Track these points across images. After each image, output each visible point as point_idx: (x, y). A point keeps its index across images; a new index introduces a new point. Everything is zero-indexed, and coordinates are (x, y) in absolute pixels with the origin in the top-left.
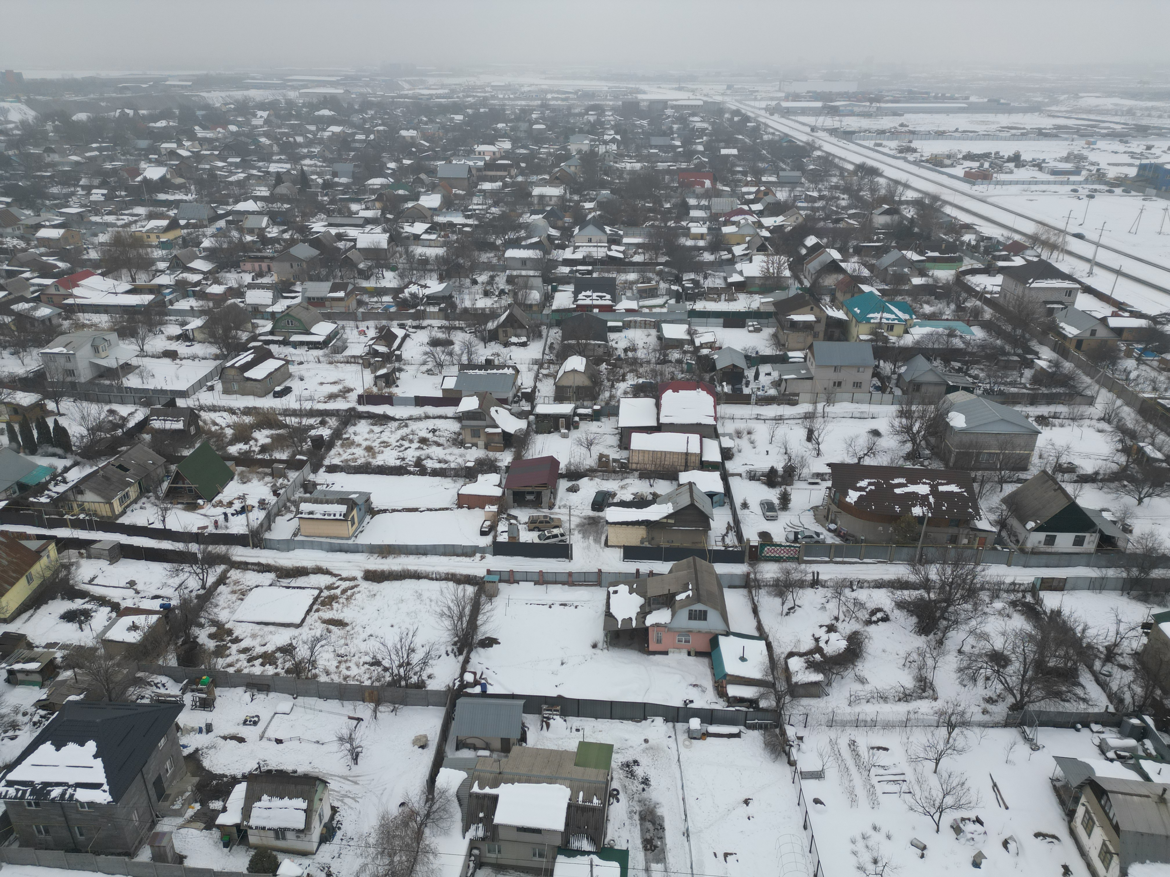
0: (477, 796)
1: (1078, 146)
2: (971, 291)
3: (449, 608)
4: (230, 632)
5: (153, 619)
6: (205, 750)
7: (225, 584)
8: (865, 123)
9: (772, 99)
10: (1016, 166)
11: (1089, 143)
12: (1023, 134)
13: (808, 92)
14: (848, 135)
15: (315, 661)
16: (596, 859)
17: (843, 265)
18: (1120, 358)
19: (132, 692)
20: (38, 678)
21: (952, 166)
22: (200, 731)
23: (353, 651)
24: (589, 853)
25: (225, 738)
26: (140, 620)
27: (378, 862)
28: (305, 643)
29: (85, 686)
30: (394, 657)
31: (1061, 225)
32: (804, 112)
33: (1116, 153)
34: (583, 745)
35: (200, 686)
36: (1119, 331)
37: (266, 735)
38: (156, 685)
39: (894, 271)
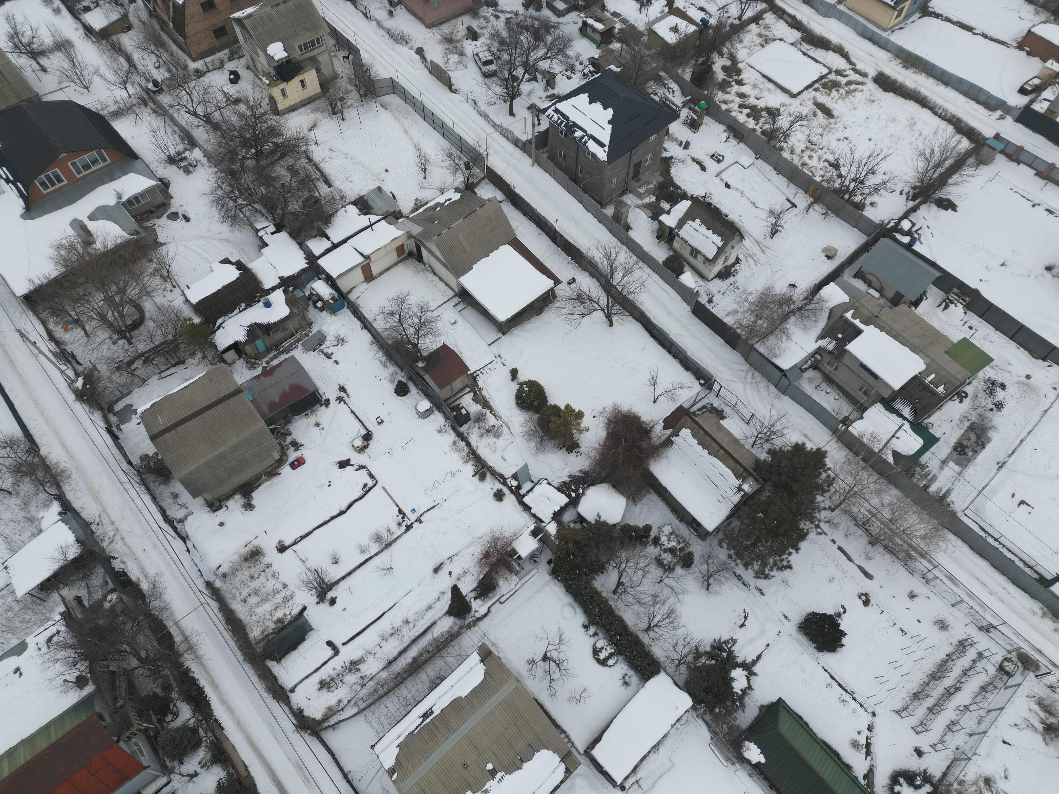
0: (846, 321)
3: (933, 151)
4: (739, 72)
5: (692, 28)
6: (677, 161)
7: (757, 24)
15: (788, 135)
16: (907, 426)
19: (652, 86)
20: (598, 37)
22: (680, 144)
23: (823, 144)
24: (905, 418)
25: (694, 160)
26: (682, 24)
27: (746, 315)
28: (790, 114)
29: (624, 62)
30: (854, 169)
34: (965, 342)
35: (696, 108)
37: (721, 175)
38: (669, 88)
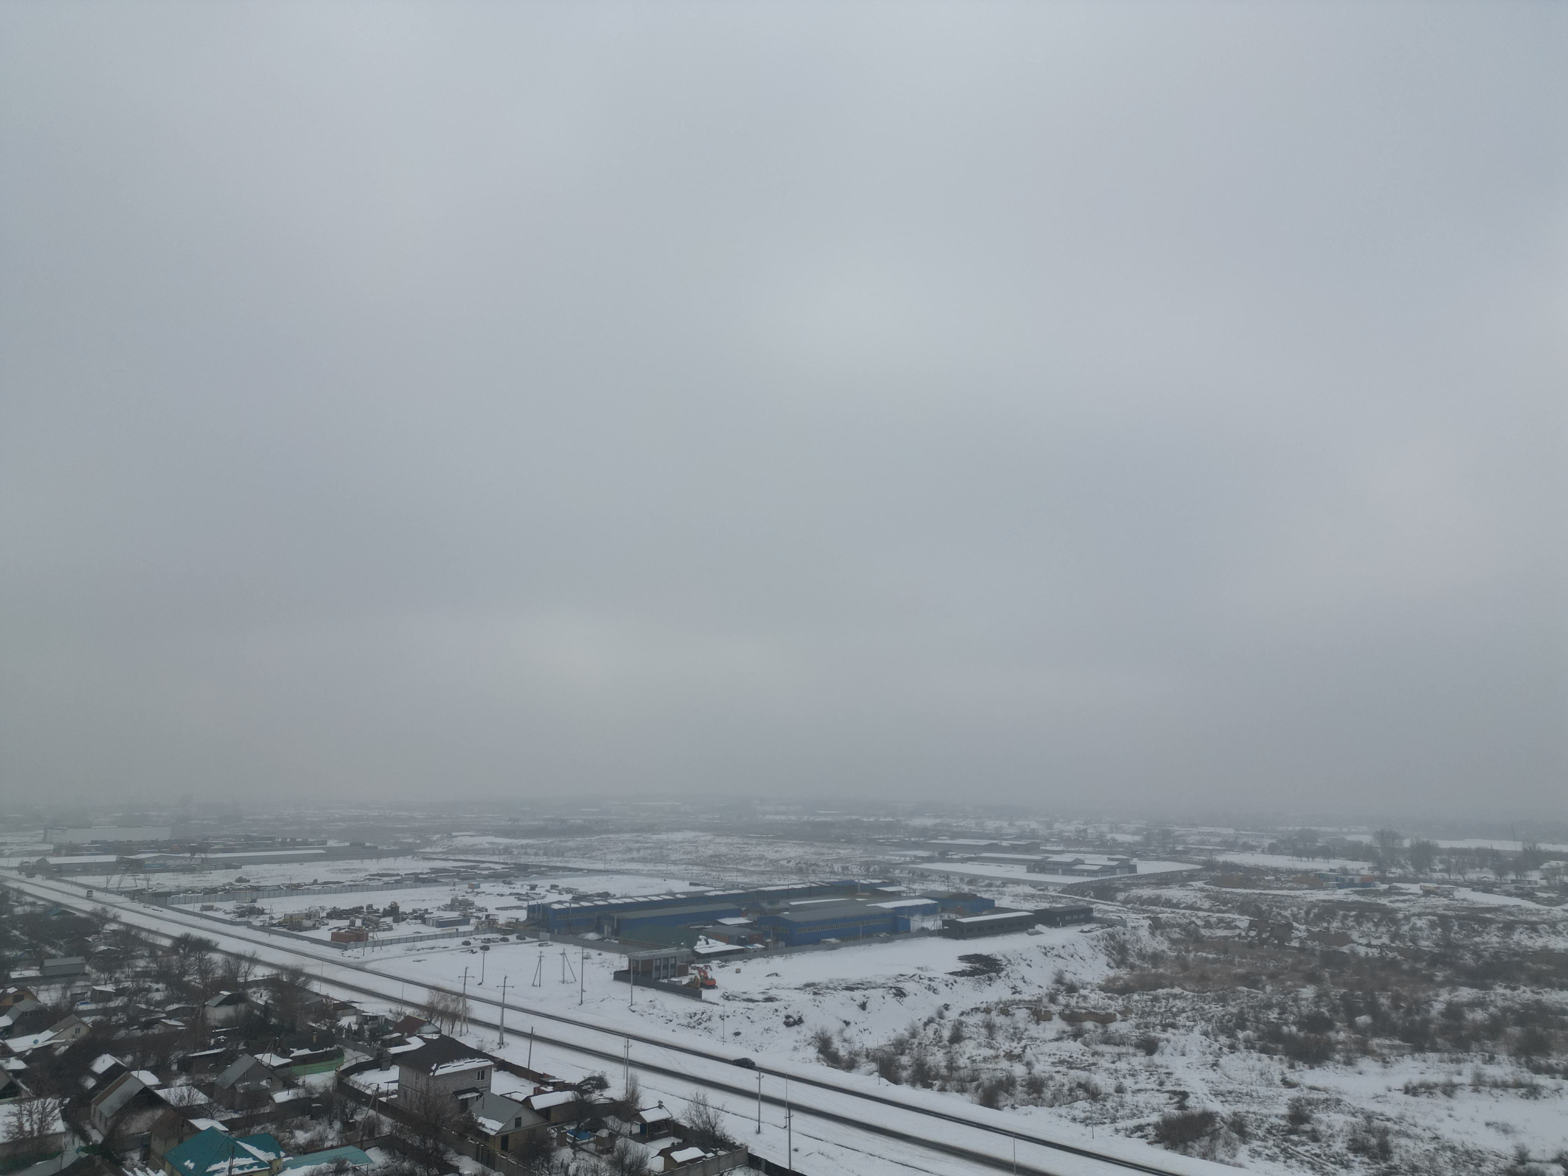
1: (461, 891)
2: (359, 1097)
8: (185, 880)
9: (31, 854)
10: (395, 921)
11: (472, 887)
12: (397, 882)
13: (93, 842)
14: (161, 898)
17: (162, 1093)
18: (554, 1150)
21: (314, 927)
31: (458, 988)
32: (87, 869)
33: (502, 895)
36: (546, 1112)
39: (246, 1088)
